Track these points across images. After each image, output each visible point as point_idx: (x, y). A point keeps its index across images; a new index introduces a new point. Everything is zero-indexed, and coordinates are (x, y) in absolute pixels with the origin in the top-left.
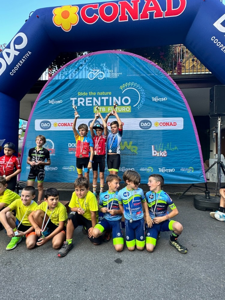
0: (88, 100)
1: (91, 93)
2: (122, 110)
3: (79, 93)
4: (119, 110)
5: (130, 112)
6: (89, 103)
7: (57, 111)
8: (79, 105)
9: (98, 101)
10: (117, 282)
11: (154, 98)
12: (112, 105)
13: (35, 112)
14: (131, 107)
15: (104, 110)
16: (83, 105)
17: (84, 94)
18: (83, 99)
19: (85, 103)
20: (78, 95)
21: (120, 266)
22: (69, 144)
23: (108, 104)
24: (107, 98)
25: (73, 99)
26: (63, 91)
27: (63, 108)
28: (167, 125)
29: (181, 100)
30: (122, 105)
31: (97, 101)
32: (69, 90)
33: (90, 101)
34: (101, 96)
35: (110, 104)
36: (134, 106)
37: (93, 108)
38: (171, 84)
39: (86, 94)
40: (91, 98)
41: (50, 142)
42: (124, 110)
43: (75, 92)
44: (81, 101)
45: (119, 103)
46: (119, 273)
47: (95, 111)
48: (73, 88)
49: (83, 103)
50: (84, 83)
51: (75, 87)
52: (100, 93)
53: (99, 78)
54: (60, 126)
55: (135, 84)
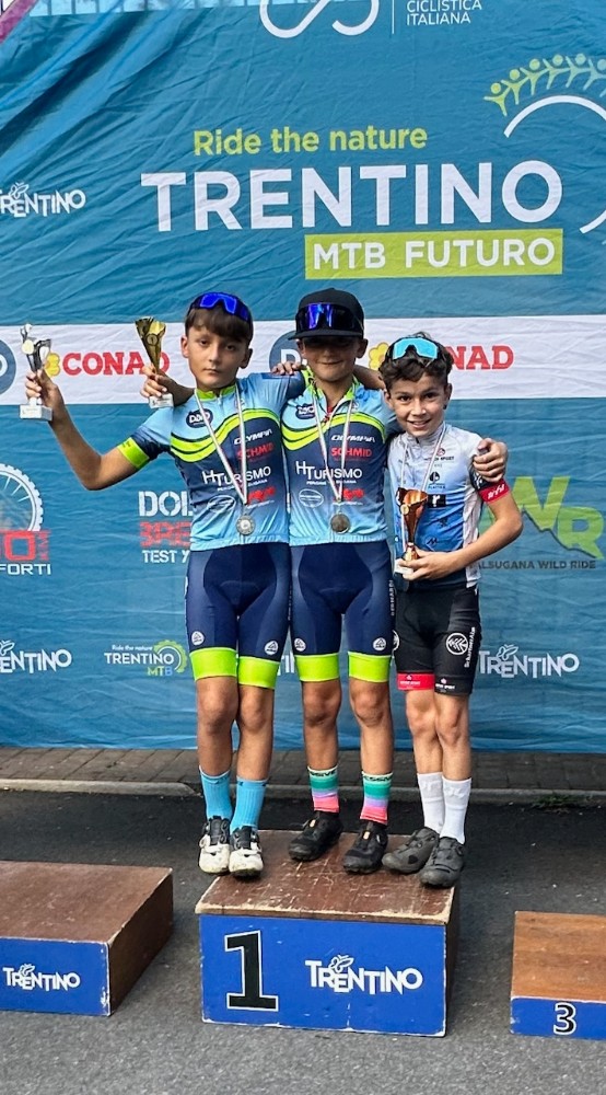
0: (268, 187)
1: (284, 138)
2: (501, 260)
3: (204, 139)
4: (480, 258)
5: (558, 269)
6: (270, 211)
7: (52, 268)
8: (201, 224)
9: (336, 195)
12: (435, 223)
14: (560, 240)
15: (374, 260)
16: (231, 223)
17: (233, 145)
18: (231, 182)
19: (242, 210)
20: (197, 152)
22: (141, 494)
23: (402, 219)
24: (399, 171)
25: (163, 182)
26: (89, 125)
27: (92, 243)
30: (501, 219)
31: (326, 196)
32: (127, 116)
33: (282, 198)
34: (357, 160)
35: (422, 217)
36: (584, 230)
37: (301, 245)
39: (252, 144)
40: (285, 175)
41: (14, 483)
42: (517, 255)
44: (217, 192)
45: (481, 208)
47: (317, 266)
48: (161, 102)
49: (233, 210)
50: (238, 61)
51: (171, 91)
52: (349, 138)
53: (337, 26)
54: (78, 370)
55: (591, 69)
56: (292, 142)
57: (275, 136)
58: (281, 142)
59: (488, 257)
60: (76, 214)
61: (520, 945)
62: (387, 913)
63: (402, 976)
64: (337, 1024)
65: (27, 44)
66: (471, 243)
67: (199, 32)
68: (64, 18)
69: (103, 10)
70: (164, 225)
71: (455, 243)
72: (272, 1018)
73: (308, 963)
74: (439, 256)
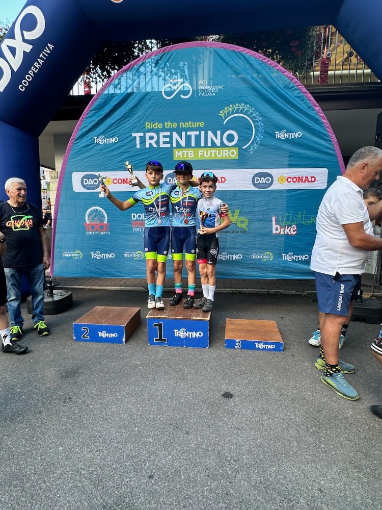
0: (164, 137)
1: (168, 124)
2: (222, 155)
3: (148, 125)
4: (217, 155)
5: (237, 158)
6: (165, 143)
7: (110, 157)
8: (147, 146)
9: (181, 139)
10: (230, 423)
11: (280, 133)
12: (206, 146)
13: (72, 159)
14: (237, 150)
15: (191, 155)
16: (155, 146)
17: (155, 126)
18: (154, 135)
19: (157, 142)
20: (146, 128)
21: (231, 402)
22: (132, 214)
23: (198, 145)
24: (197, 133)
25: (137, 135)
26: (119, 121)
27: (120, 151)
28: (299, 182)
29: (325, 137)
30: (223, 145)
31: (179, 139)
32: (128, 119)
33: (168, 139)
34: (186, 130)
35: (203, 144)
36: (244, 148)
37: (172, 151)
38: (310, 107)
39: (160, 126)
40: (168, 134)
41: (100, 211)
42: (227, 154)
43: (141, 122)
44: (151, 138)
45: (218, 142)
46: (231, 411)
47: (177, 157)
48: (137, 115)
49: (155, 142)
50: (156, 105)
51: (140, 112)
52: (184, 124)
53: (182, 96)
54: (116, 183)
55: (246, 107)
56: (170, 125)
57: (166, 124)
58: (167, 125)
59: (219, 154)
60: (116, 143)
61: (227, 327)
62: (194, 318)
63: (198, 333)
64: (182, 345)
65: (103, 100)
66: (215, 151)
67: (147, 97)
68: (113, 94)
69: (122, 92)
70: (138, 146)
71: (211, 151)
72: (165, 344)
73: (174, 330)
74: (207, 154)
